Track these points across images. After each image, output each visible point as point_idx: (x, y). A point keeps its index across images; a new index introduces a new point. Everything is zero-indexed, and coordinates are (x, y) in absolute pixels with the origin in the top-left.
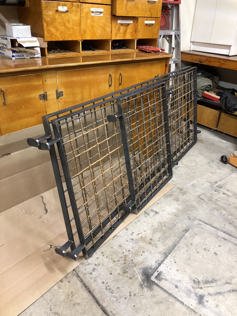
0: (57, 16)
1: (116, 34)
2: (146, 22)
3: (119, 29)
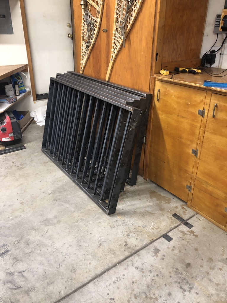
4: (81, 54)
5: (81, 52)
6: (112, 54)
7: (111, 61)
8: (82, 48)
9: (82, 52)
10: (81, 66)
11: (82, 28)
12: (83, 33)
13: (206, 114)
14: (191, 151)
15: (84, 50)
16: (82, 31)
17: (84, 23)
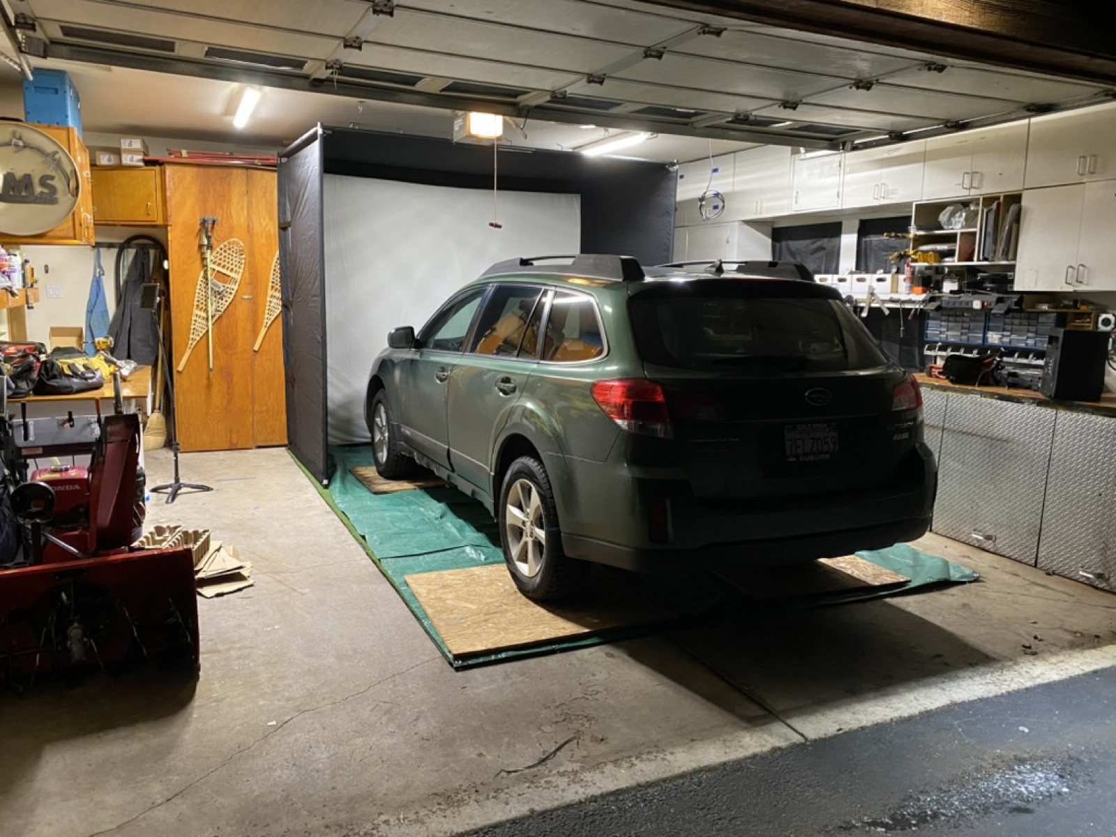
4: (192, 327)
5: (192, 325)
6: (266, 321)
7: (263, 328)
8: (194, 318)
9: (195, 324)
10: (190, 342)
11: (197, 295)
12: (198, 301)
15: (200, 320)
16: (196, 299)
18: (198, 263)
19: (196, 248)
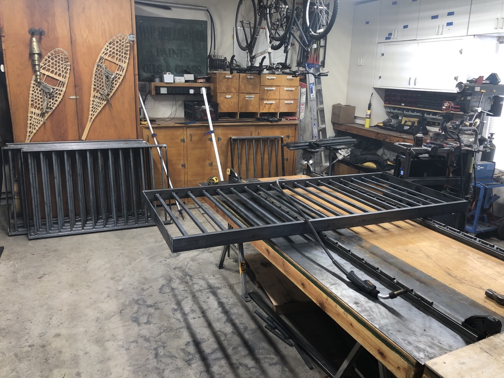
0: (225, 100)
1: (263, 109)
2: (286, 102)
3: (265, 106)
4: (29, 122)
5: (29, 120)
6: (90, 116)
7: (88, 122)
8: (29, 115)
9: (31, 120)
10: (28, 134)
11: (31, 96)
12: (32, 101)
13: (186, 140)
14: (180, 166)
15: (35, 117)
16: (30, 99)
17: (33, 91)
18: (30, 69)
19: (28, 56)
